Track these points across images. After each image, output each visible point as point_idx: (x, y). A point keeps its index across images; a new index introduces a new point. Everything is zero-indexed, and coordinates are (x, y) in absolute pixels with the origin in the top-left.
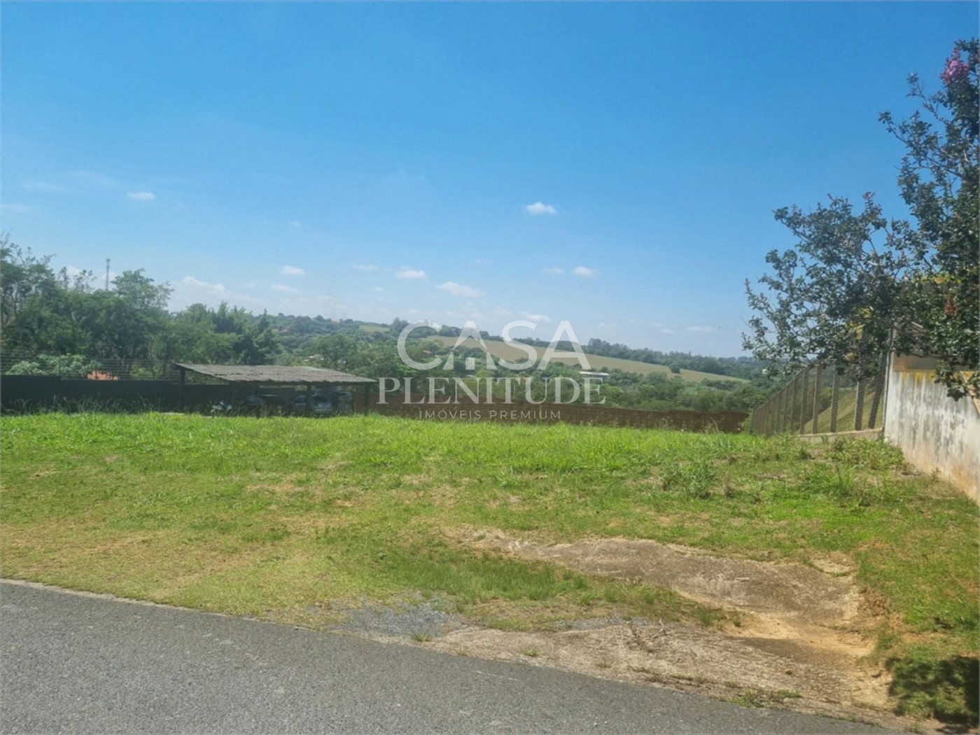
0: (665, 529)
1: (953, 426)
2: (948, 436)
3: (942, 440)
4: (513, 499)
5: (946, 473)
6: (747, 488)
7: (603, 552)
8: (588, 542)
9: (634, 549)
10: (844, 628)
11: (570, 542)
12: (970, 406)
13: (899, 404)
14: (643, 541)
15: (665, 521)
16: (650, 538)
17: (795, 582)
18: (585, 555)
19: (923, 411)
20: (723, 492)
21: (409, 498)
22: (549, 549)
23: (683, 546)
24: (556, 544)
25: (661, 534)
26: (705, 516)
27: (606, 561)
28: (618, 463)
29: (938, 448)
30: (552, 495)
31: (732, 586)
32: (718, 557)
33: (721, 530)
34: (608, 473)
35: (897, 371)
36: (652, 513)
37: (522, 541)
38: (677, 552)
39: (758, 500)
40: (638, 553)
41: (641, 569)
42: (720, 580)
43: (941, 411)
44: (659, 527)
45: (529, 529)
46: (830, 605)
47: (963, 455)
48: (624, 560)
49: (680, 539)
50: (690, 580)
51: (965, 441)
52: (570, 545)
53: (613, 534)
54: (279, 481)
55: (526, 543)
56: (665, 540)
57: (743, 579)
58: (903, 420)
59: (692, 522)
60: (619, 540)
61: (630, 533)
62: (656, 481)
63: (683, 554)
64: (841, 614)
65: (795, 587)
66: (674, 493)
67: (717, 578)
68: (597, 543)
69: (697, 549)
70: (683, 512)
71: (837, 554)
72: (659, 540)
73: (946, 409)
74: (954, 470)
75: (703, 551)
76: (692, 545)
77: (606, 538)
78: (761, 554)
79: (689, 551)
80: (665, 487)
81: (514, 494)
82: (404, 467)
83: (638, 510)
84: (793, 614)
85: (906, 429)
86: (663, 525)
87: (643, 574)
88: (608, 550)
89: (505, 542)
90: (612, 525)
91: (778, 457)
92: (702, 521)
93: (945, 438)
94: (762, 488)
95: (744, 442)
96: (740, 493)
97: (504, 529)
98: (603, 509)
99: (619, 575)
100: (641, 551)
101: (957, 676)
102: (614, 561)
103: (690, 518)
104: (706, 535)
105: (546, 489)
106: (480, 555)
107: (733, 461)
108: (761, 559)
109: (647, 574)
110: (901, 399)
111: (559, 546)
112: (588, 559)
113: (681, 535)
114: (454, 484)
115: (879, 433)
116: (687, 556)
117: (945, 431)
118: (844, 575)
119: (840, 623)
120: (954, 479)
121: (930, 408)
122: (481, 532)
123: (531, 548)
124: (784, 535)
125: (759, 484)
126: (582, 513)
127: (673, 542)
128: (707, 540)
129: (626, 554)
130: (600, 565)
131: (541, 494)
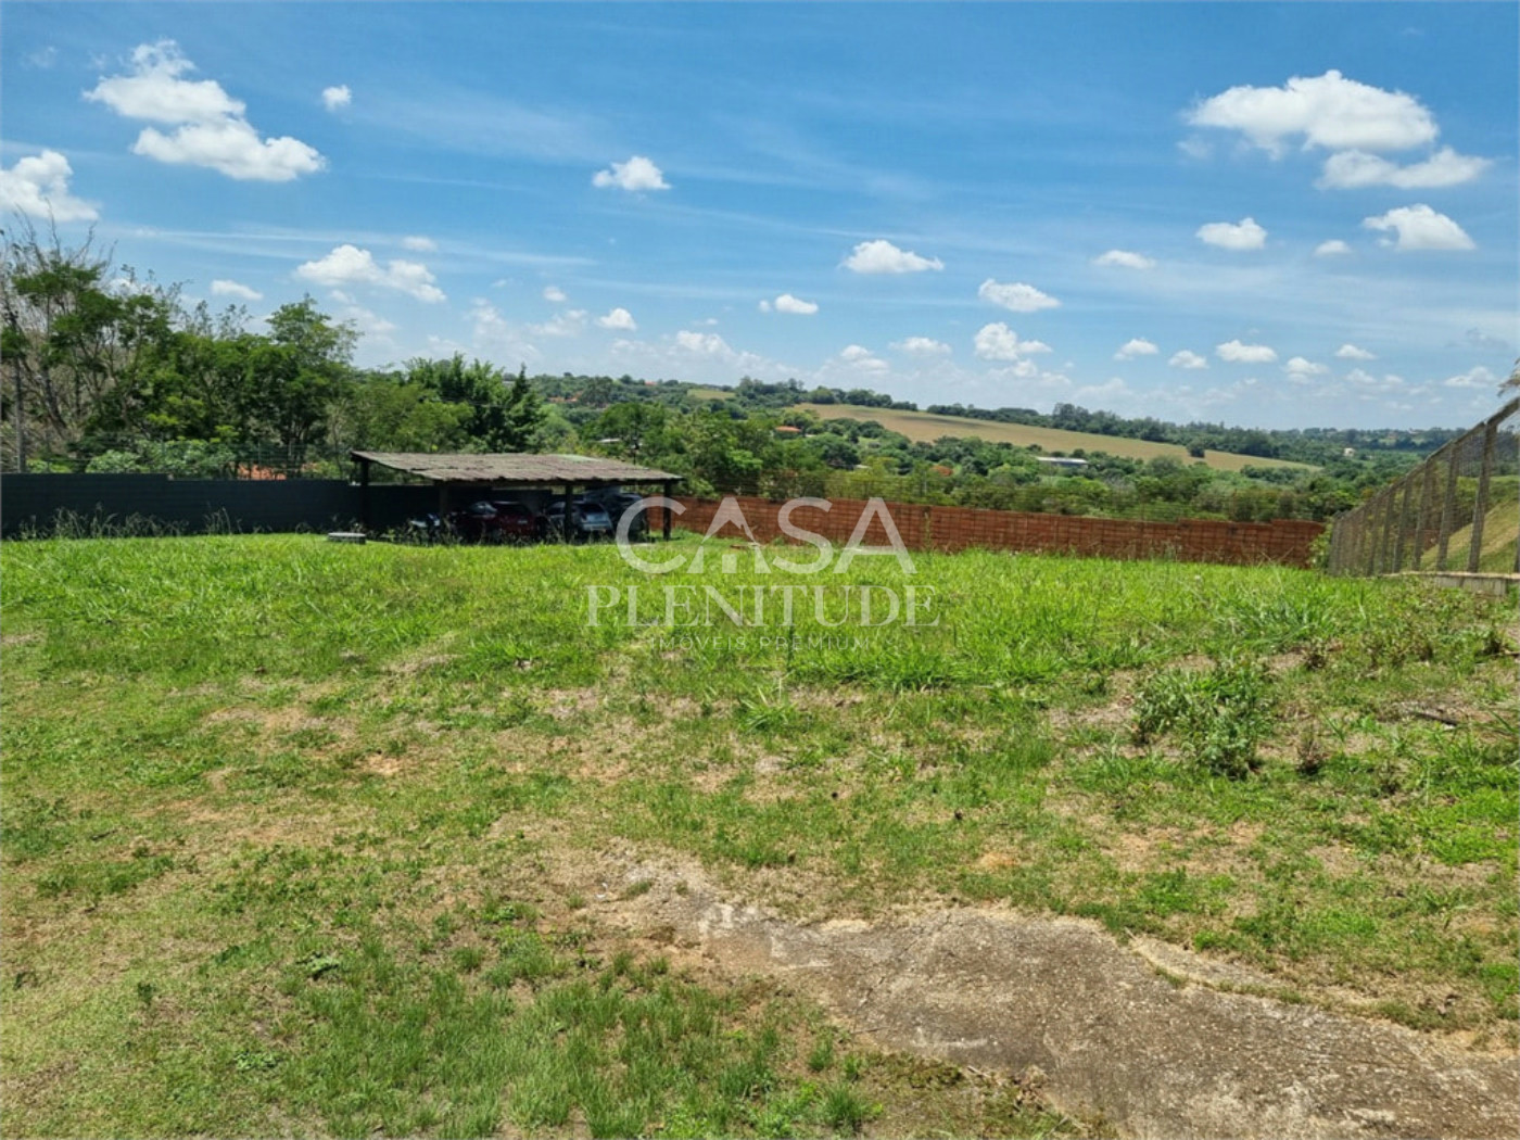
0: (1132, 880)
4: (765, 765)
6: (1358, 745)
7: (948, 960)
8: (911, 918)
9: (1037, 952)
11: (866, 914)
14: (1062, 923)
15: (1134, 853)
16: (1082, 912)
18: (896, 966)
20: (1292, 759)
22: (804, 935)
23: (1177, 949)
24: (827, 918)
25: (1117, 900)
26: (1245, 834)
27: (948, 997)
28: (1039, 663)
30: (859, 755)
32: (1288, 1000)
33: (1293, 890)
34: (1007, 693)
36: (1097, 821)
37: (743, 903)
38: (1159, 973)
39: (1391, 789)
40: (1046, 972)
41: (1047, 1039)
42: (1295, 1110)
44: (1115, 877)
45: (774, 862)
48: (1003, 997)
49: (1174, 922)
52: (862, 925)
53: (981, 891)
55: (751, 910)
56: (1123, 923)
57: (1371, 1114)
59: (1208, 858)
60: (1001, 914)
61: (1030, 894)
62: (1118, 715)
63: (1177, 983)
66: (1167, 752)
67: (1282, 1100)
68: (938, 923)
69: (1219, 962)
70: (1185, 819)
72: (1113, 923)
76: (1206, 946)
77: (964, 905)
78: (1420, 999)
79: (1193, 969)
80: (1140, 741)
81: (770, 749)
82: (559, 669)
83: (1066, 811)
86: (1129, 867)
87: (1049, 1063)
88: (962, 952)
89: (698, 903)
90: (987, 861)
91: (1428, 654)
92: (1236, 853)
94: (1401, 752)
96: (1340, 763)
97: (708, 859)
98: (976, 803)
99: (980, 1056)
100: (1062, 958)
102: (970, 999)
103: (1204, 841)
104: (1249, 909)
105: (850, 738)
106: (607, 954)
107: (1315, 662)
108: (1424, 1022)
109: (1064, 1061)
111: (835, 925)
112: (900, 984)
113: (1178, 907)
114: (644, 714)
116: (1189, 991)
122: (651, 868)
123: (758, 931)
124: (1487, 924)
125: (1392, 730)
126: (917, 814)
127: (1153, 931)
128: (1250, 929)
129: (1009, 973)
130: (930, 1013)
131: (833, 750)
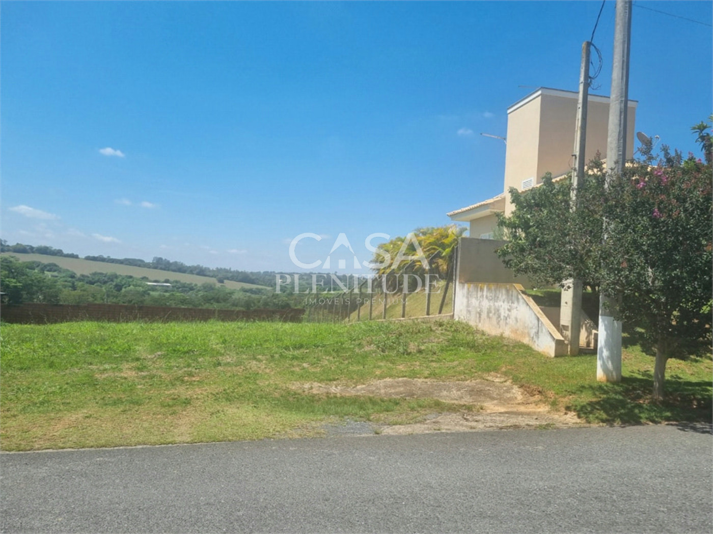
0: (406, 371)
1: (509, 310)
2: (506, 315)
3: (502, 317)
5: (507, 333)
7: (388, 387)
8: (374, 383)
9: (401, 383)
10: (519, 404)
11: (363, 384)
12: (521, 300)
13: (465, 300)
14: (401, 379)
15: (401, 368)
17: (488, 388)
18: (378, 389)
19: (486, 304)
20: (415, 351)
22: (355, 389)
24: (356, 386)
29: (499, 321)
30: (325, 361)
31: (462, 393)
32: (443, 382)
33: (432, 369)
35: (460, 282)
36: (390, 365)
37: (336, 387)
39: (435, 353)
42: (454, 392)
43: (500, 303)
44: (402, 372)
45: (333, 380)
46: (509, 395)
47: (518, 324)
48: (401, 389)
49: (418, 376)
50: (441, 394)
51: (519, 317)
52: (365, 386)
53: (383, 377)
55: (339, 387)
56: (411, 377)
57: (463, 390)
58: (470, 309)
59: (415, 367)
60: (389, 380)
61: (391, 376)
63: (426, 382)
64: (516, 398)
65: (489, 390)
67: (452, 391)
68: (379, 383)
69: (430, 379)
71: (492, 373)
73: (504, 302)
74: (512, 332)
75: (434, 380)
76: (426, 378)
77: (380, 379)
78: (460, 378)
84: (495, 402)
85: (473, 313)
86: (403, 370)
87: (417, 395)
89: (328, 388)
90: (377, 373)
93: (504, 316)
96: (423, 351)
97: (318, 382)
98: (364, 365)
99: (405, 396)
100: (405, 384)
101: (597, 407)
102: (397, 390)
104: (428, 372)
108: (463, 380)
109: (419, 394)
110: (467, 298)
111: (359, 387)
112: (382, 391)
113: (416, 374)
114: (256, 360)
115: (450, 316)
117: (503, 313)
118: (505, 382)
119: (517, 402)
120: (512, 336)
121: (491, 302)
122: (307, 385)
123: (345, 390)
126: (353, 368)
127: (416, 378)
128: (430, 375)
130: (392, 393)
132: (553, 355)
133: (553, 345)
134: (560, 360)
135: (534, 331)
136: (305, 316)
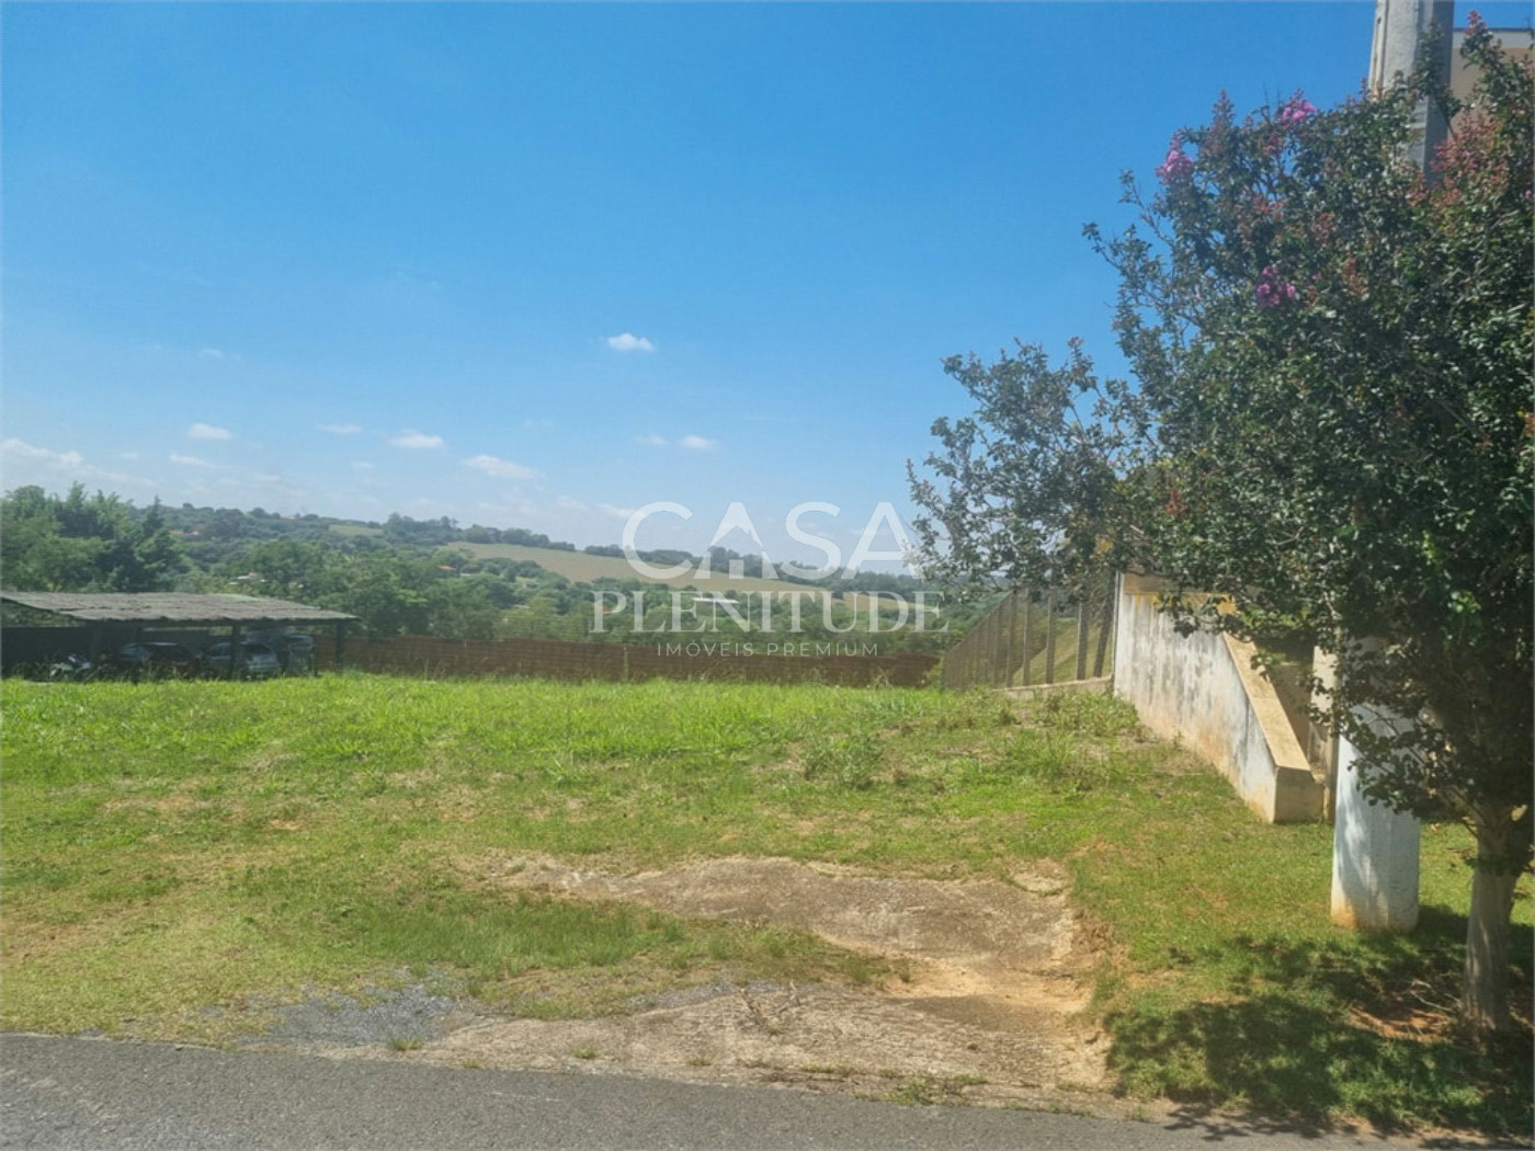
0: (804, 840)
1: (1198, 671)
2: (1193, 686)
3: (1186, 693)
4: (573, 804)
5: (1191, 739)
6: (925, 771)
7: (713, 881)
8: (688, 867)
9: (758, 872)
10: (1052, 973)
11: (660, 868)
13: (1131, 641)
14: (774, 859)
15: (806, 827)
16: (783, 855)
17: (989, 910)
18: (683, 886)
19: (1162, 651)
20: (891, 779)
21: (398, 811)
22: (626, 881)
23: (831, 865)
24: (638, 873)
25: (799, 848)
26: (865, 816)
27: (715, 895)
28: (739, 740)
29: (1180, 703)
30: (634, 794)
31: (900, 921)
32: (881, 877)
33: (888, 836)
34: (722, 757)
35: (1128, 594)
36: (787, 816)
37: (585, 871)
38: (821, 874)
39: (941, 789)
40: (763, 879)
41: (768, 904)
42: (884, 912)
44: (796, 837)
45: (597, 850)
46: (1033, 940)
47: (1212, 713)
48: (743, 891)
49: (828, 854)
50: (839, 917)
51: (1213, 693)
52: (660, 873)
53: (729, 851)
54: (164, 792)
55: (591, 874)
56: (804, 857)
57: (915, 908)
58: (1137, 665)
59: (844, 828)
60: (737, 860)
61: (753, 849)
62: (794, 766)
63: (831, 876)
64: (1050, 951)
65: (988, 916)
66: (821, 784)
67: (877, 910)
68: (703, 867)
69: (851, 867)
70: (833, 811)
71: (1046, 862)
72: (796, 857)
73: (1190, 647)
74: (1201, 736)
75: (860, 870)
76: (845, 861)
77: (716, 858)
78: (941, 869)
79: (838, 871)
80: (807, 776)
81: (574, 796)
82: (392, 760)
83: (766, 813)
84: (984, 957)
85: (1142, 677)
86: (802, 834)
87: (770, 912)
88: (719, 877)
89: (558, 873)
90: (726, 837)
91: (970, 723)
92: (860, 823)
93: (1190, 689)
94: (947, 771)
95: (926, 702)
96: (916, 779)
97: (555, 854)
98: (714, 812)
99: (735, 915)
100: (768, 875)
101: (1196, 1031)
102: (727, 894)
103: (842, 820)
104: (866, 845)
105: (626, 787)
106: (514, 898)
107: (907, 730)
108: (943, 877)
109: (778, 911)
110: (1135, 633)
111: (642, 876)
112: (687, 893)
113: (828, 847)
114: (476, 783)
115: (1106, 683)
116: (836, 879)
117: (1189, 677)
118: (1055, 893)
119: (1047, 965)
120: (1201, 747)
121: (1170, 646)
122: (518, 861)
123: (599, 881)
124: (974, 840)
125: (943, 764)
126: (680, 821)
127: (816, 859)
128: (866, 852)
129: (745, 882)
130: (706, 902)
131: (618, 793)
132: (1270, 815)
133: (1271, 782)
134: (1287, 833)
135: (1237, 737)
136: (935, 672)
